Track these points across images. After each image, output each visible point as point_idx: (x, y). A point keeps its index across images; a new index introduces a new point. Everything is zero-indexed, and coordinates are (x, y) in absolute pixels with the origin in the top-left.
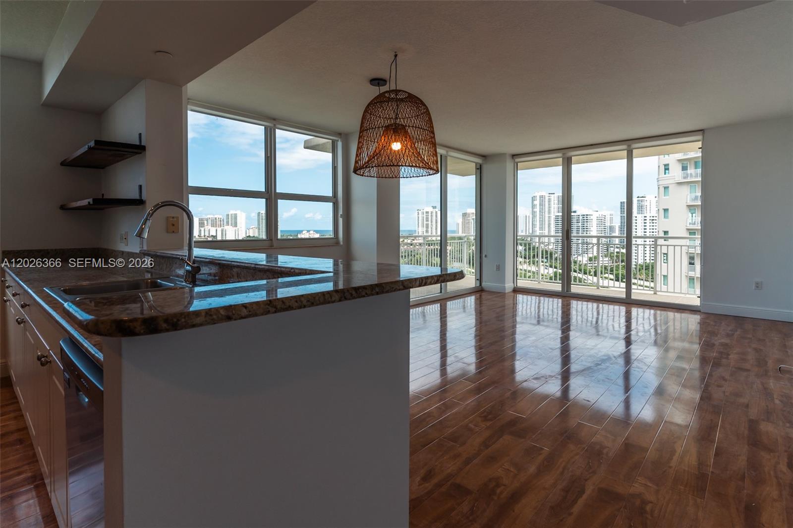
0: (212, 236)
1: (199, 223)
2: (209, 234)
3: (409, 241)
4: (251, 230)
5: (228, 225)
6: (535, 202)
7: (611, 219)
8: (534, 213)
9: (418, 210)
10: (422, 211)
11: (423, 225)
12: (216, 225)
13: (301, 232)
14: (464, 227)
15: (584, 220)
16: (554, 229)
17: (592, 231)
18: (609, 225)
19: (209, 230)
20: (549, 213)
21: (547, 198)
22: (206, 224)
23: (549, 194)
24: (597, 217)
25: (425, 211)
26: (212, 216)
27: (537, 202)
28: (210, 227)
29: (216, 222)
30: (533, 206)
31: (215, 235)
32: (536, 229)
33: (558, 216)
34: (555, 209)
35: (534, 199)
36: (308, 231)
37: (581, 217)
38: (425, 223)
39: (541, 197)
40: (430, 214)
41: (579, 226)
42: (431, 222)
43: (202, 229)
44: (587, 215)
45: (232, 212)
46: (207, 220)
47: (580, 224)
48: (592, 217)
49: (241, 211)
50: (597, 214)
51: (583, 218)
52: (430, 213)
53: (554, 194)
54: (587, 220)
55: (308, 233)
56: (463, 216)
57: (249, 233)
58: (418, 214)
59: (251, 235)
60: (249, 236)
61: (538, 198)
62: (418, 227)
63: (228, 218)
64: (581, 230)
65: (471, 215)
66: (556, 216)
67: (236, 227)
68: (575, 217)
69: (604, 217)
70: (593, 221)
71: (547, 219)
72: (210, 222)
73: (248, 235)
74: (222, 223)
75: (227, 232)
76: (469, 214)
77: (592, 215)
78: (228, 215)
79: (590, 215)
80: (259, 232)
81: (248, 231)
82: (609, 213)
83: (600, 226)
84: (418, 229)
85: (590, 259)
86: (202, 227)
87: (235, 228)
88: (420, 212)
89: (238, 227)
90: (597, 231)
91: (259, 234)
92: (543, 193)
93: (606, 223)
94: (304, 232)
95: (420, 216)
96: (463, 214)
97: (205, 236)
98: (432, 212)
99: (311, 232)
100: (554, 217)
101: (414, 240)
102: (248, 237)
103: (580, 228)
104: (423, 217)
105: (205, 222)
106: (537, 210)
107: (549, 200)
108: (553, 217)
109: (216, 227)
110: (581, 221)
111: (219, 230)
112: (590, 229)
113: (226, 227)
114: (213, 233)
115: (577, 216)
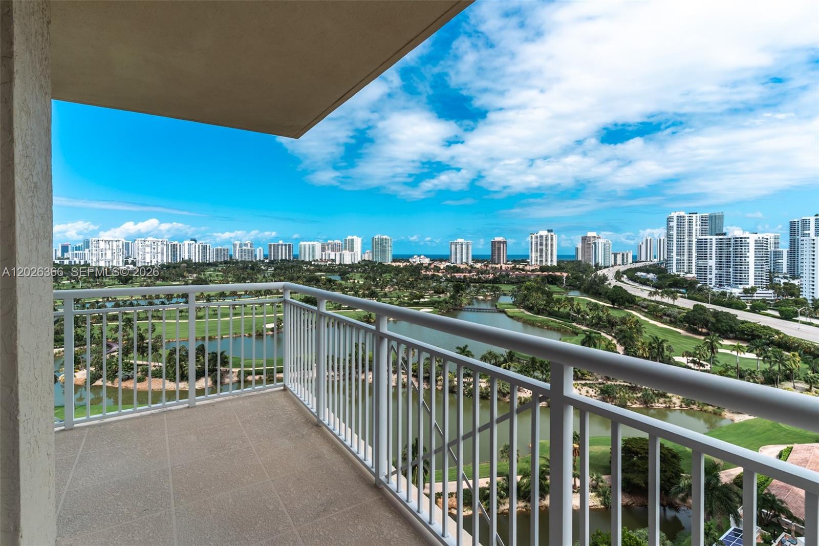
0: (332, 259)
1: (322, 248)
2: (329, 258)
3: (521, 267)
4: (366, 255)
5: (346, 250)
6: (671, 224)
7: (776, 244)
8: (669, 236)
9: (531, 234)
10: (535, 235)
11: (537, 249)
12: (336, 249)
13: (412, 256)
14: (583, 252)
15: (738, 244)
16: (696, 254)
17: (748, 257)
18: (773, 249)
19: (329, 254)
20: (690, 235)
21: (687, 218)
22: (327, 249)
23: (690, 214)
24: (756, 241)
25: (538, 235)
26: (332, 242)
27: (674, 224)
28: (330, 252)
29: (336, 246)
30: (669, 228)
31: (334, 258)
32: (672, 254)
33: (702, 239)
34: (698, 232)
35: (669, 220)
36: (419, 256)
37: (732, 241)
38: (539, 247)
39: (679, 217)
40: (544, 239)
41: (730, 252)
42: (546, 246)
43: (324, 253)
44: (741, 238)
45: (349, 237)
46: (328, 245)
47: (731, 249)
48: (748, 241)
49: (357, 236)
50: (755, 237)
51: (736, 241)
52: (544, 237)
53: (696, 213)
54: (741, 243)
55: (418, 258)
56: (582, 240)
57: (364, 257)
58: (532, 238)
59: (367, 259)
60: (365, 260)
61: (675, 219)
62: (532, 252)
63: (346, 243)
64: (732, 256)
65: (592, 239)
66: (698, 240)
67: (353, 251)
68: (725, 240)
69: (765, 240)
70: (750, 245)
71: (686, 243)
72: (330, 246)
73: (363, 259)
74: (341, 248)
75: (345, 256)
76: (590, 238)
77: (748, 238)
78: (346, 240)
79: (746, 238)
80: (373, 256)
81: (363, 255)
82: (772, 235)
83: (759, 252)
84: (531, 254)
85: (746, 291)
86: (323, 251)
87: (351, 253)
88: (533, 236)
89: (355, 251)
90: (755, 257)
91: (373, 258)
92: (682, 214)
93: (769, 249)
94: (415, 257)
95: (533, 240)
96: (582, 237)
97: (325, 259)
98: (547, 236)
99: (422, 257)
100: (696, 240)
101: (526, 265)
102: (363, 260)
103: (732, 253)
104: (537, 241)
105: (327, 247)
106: (674, 232)
107: (690, 221)
108: (694, 240)
109: (336, 251)
110: (732, 245)
111: (338, 254)
112: (746, 254)
113: (344, 252)
114: (332, 257)
115: (726, 239)
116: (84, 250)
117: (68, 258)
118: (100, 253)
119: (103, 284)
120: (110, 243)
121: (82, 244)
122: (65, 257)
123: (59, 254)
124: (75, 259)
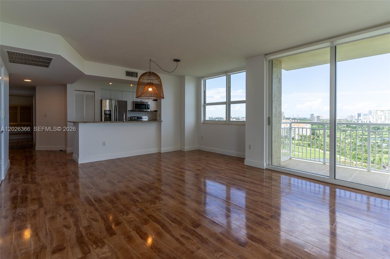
116: (369, 116)
117: (361, 120)
118: (378, 117)
119: (379, 134)
120: (384, 112)
121: (368, 113)
122: (359, 119)
123: (357, 118)
124: (364, 120)
